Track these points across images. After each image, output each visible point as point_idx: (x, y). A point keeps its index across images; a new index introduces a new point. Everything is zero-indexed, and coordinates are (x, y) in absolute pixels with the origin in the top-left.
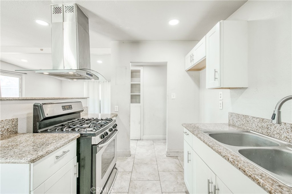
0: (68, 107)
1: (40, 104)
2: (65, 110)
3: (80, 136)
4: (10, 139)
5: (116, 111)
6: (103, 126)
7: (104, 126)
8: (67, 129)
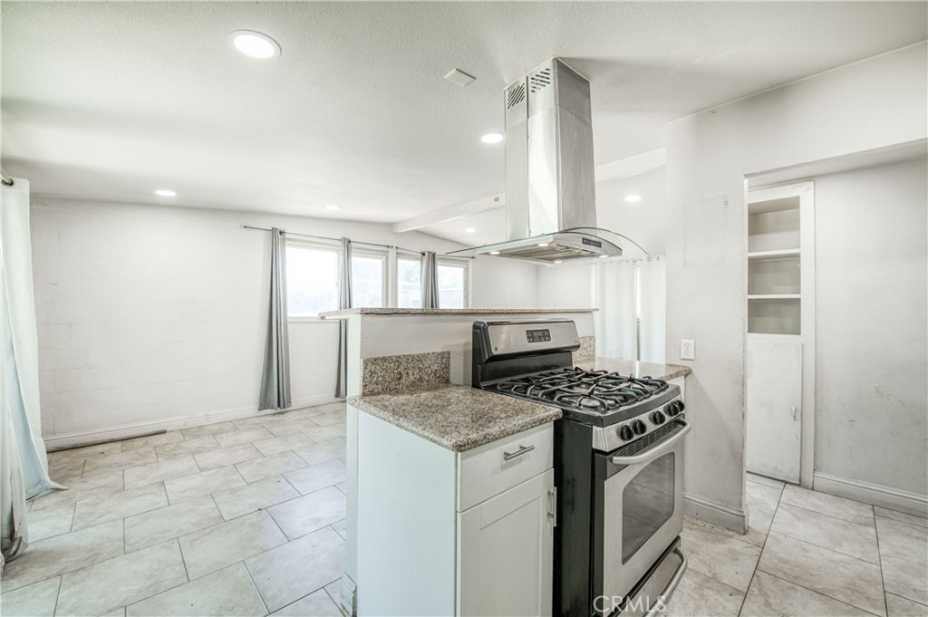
0: (541, 334)
1: (483, 323)
2: (534, 341)
3: (561, 416)
4: (437, 393)
5: (685, 357)
6: (630, 401)
7: (634, 403)
8: (536, 392)
